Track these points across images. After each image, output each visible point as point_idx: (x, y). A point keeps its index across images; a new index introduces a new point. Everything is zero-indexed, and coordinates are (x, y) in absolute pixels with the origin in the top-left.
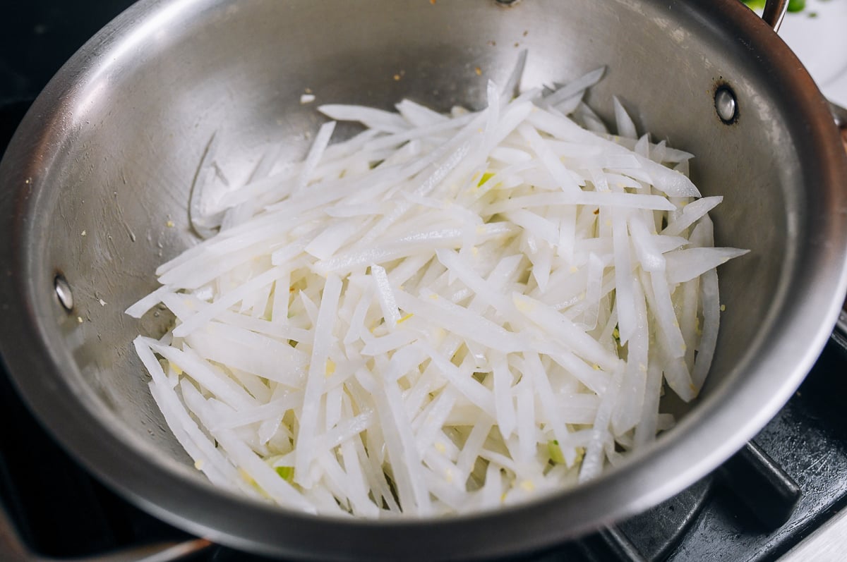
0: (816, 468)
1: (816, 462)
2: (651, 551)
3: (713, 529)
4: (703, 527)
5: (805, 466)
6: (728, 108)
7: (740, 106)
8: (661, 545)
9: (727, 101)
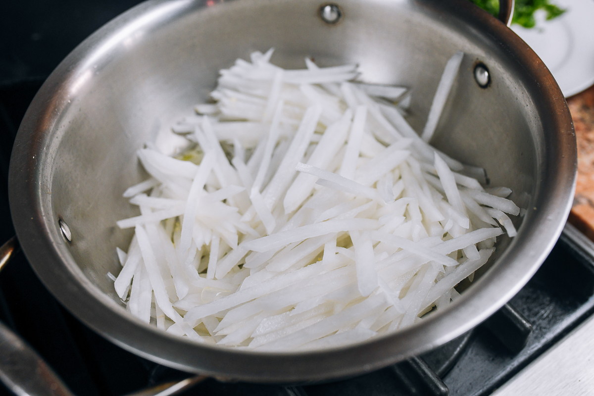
0: (543, 315)
1: (543, 312)
2: (438, 368)
3: (477, 354)
4: (470, 353)
5: (536, 314)
6: (483, 77)
7: (492, 76)
8: (444, 363)
9: (482, 72)
